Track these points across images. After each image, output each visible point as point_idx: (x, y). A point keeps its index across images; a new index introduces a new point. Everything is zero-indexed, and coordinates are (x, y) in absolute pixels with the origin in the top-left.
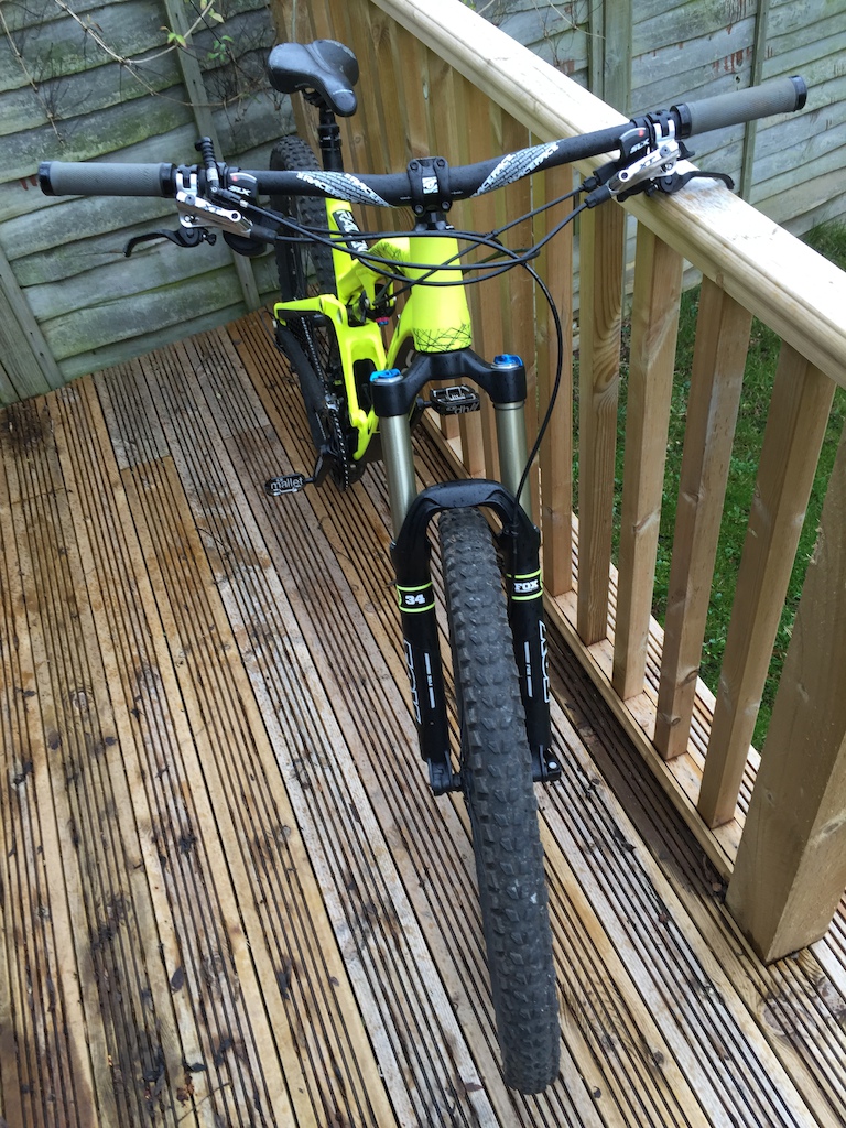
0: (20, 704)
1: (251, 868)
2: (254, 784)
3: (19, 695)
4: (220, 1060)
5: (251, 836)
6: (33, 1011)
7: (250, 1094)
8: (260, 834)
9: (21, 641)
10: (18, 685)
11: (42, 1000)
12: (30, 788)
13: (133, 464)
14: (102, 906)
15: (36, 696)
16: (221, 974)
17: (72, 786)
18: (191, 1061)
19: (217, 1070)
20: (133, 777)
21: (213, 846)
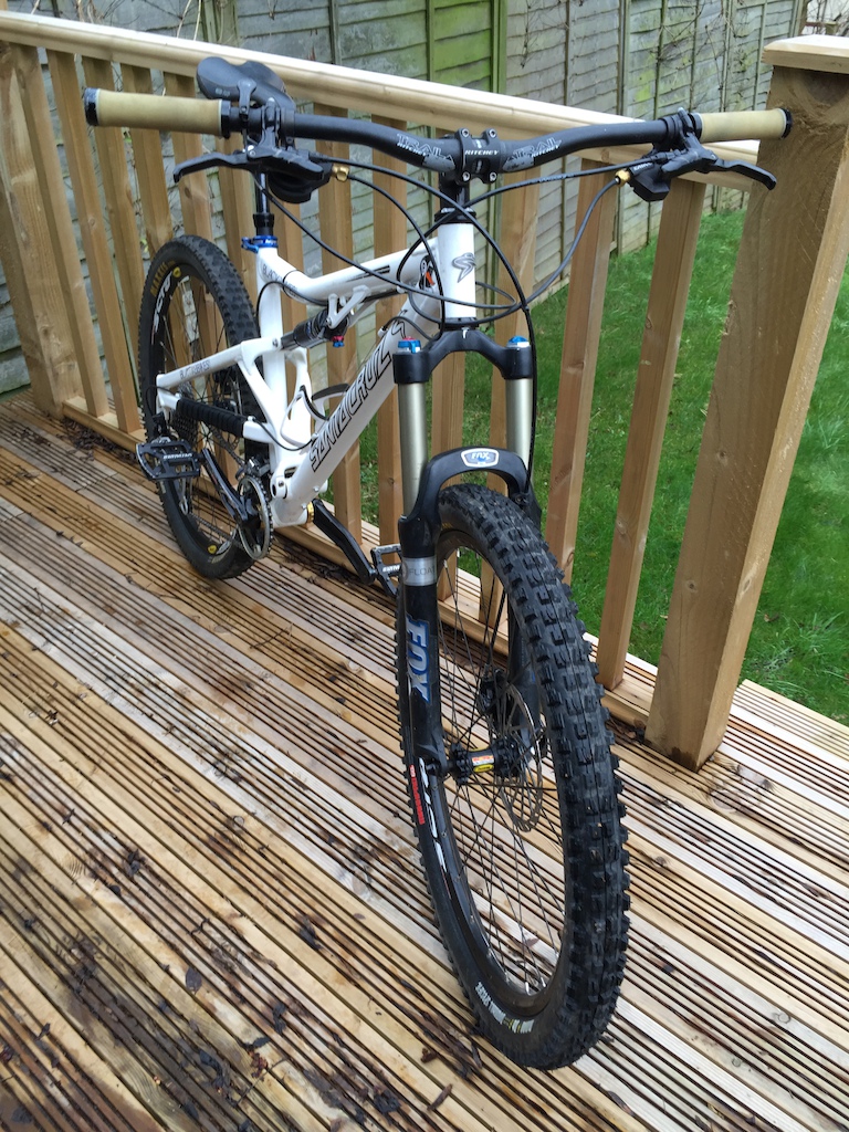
2: (181, 795)
4: (279, 1024)
5: (203, 836)
6: (32, 1075)
8: (212, 831)
14: (64, 952)
16: (239, 956)
18: (248, 1040)
19: (283, 1035)
20: (35, 832)
21: (166, 859)
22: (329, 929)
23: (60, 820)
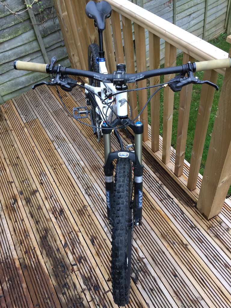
0: (10, 185)
1: (79, 216)
2: (76, 197)
3: (9, 183)
4: (80, 262)
5: (78, 209)
6: (29, 258)
7: (89, 269)
8: (80, 208)
9: (6, 169)
10: (8, 181)
11: (31, 255)
12: (17, 205)
13: (28, 121)
14: (42, 231)
15: (14, 183)
16: (76, 242)
17: (28, 204)
18: (72, 264)
19: (80, 265)
20: (44, 199)
21: (68, 213)
22: (98, 241)
23: (49, 197)
